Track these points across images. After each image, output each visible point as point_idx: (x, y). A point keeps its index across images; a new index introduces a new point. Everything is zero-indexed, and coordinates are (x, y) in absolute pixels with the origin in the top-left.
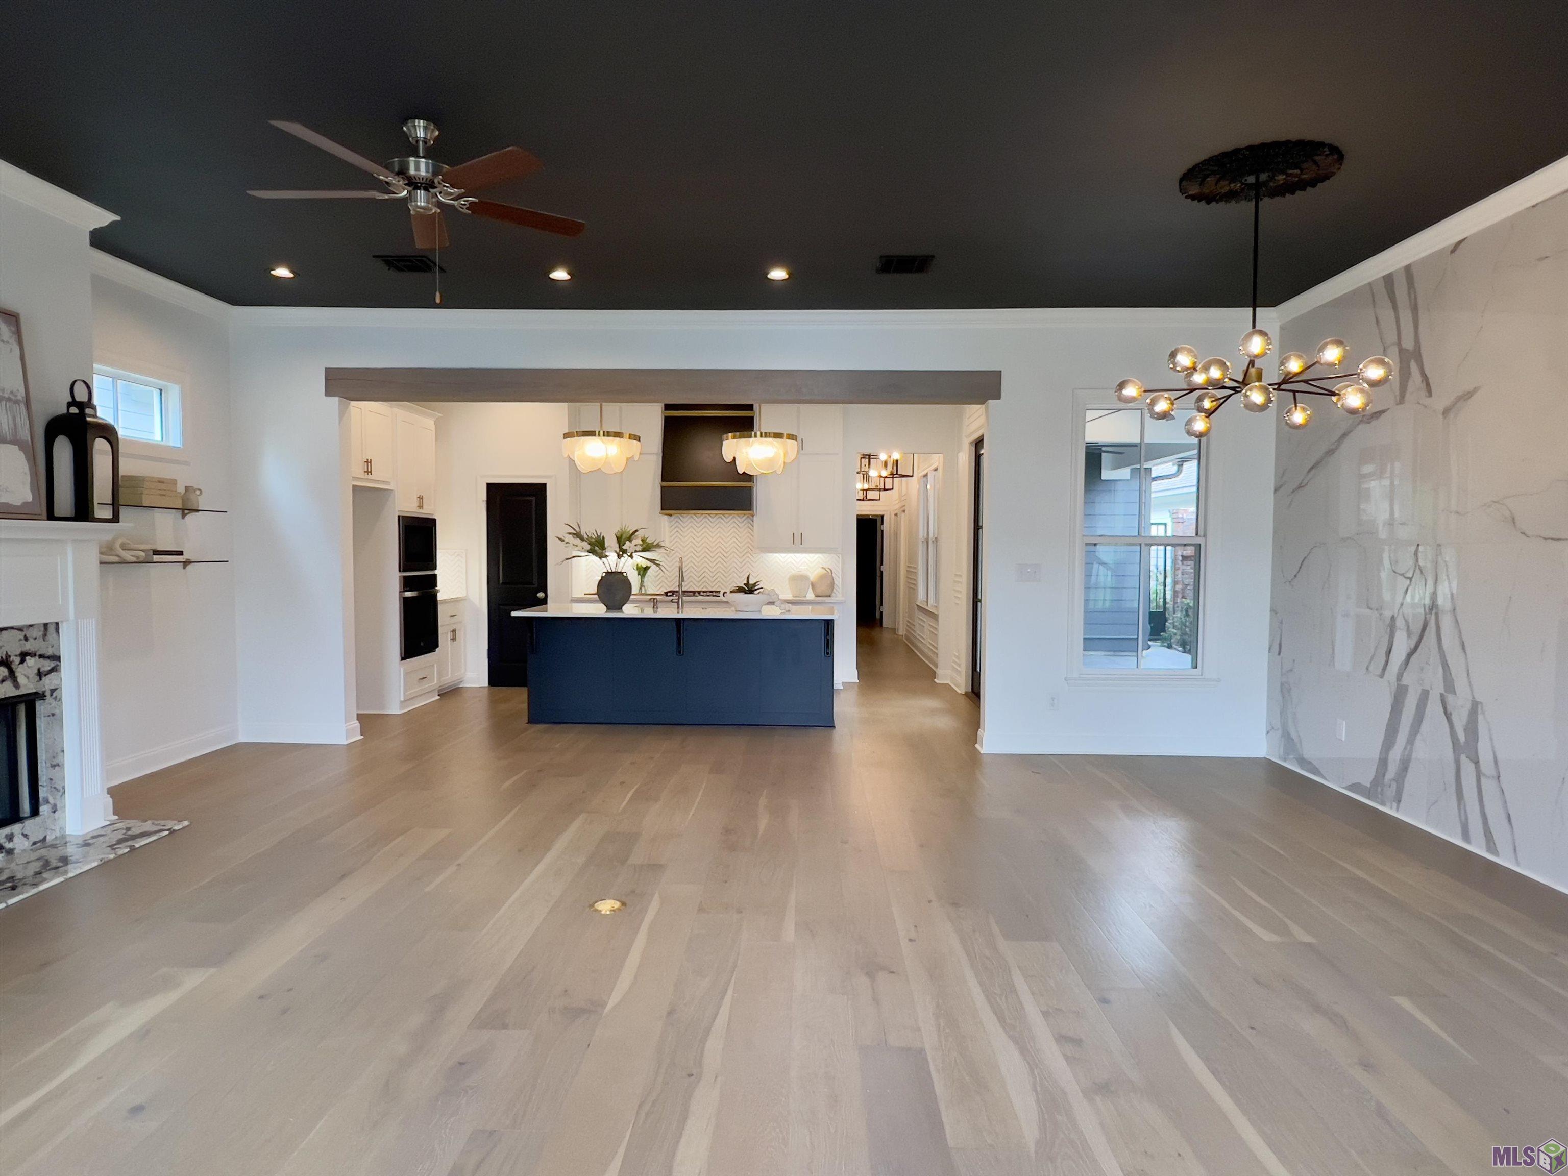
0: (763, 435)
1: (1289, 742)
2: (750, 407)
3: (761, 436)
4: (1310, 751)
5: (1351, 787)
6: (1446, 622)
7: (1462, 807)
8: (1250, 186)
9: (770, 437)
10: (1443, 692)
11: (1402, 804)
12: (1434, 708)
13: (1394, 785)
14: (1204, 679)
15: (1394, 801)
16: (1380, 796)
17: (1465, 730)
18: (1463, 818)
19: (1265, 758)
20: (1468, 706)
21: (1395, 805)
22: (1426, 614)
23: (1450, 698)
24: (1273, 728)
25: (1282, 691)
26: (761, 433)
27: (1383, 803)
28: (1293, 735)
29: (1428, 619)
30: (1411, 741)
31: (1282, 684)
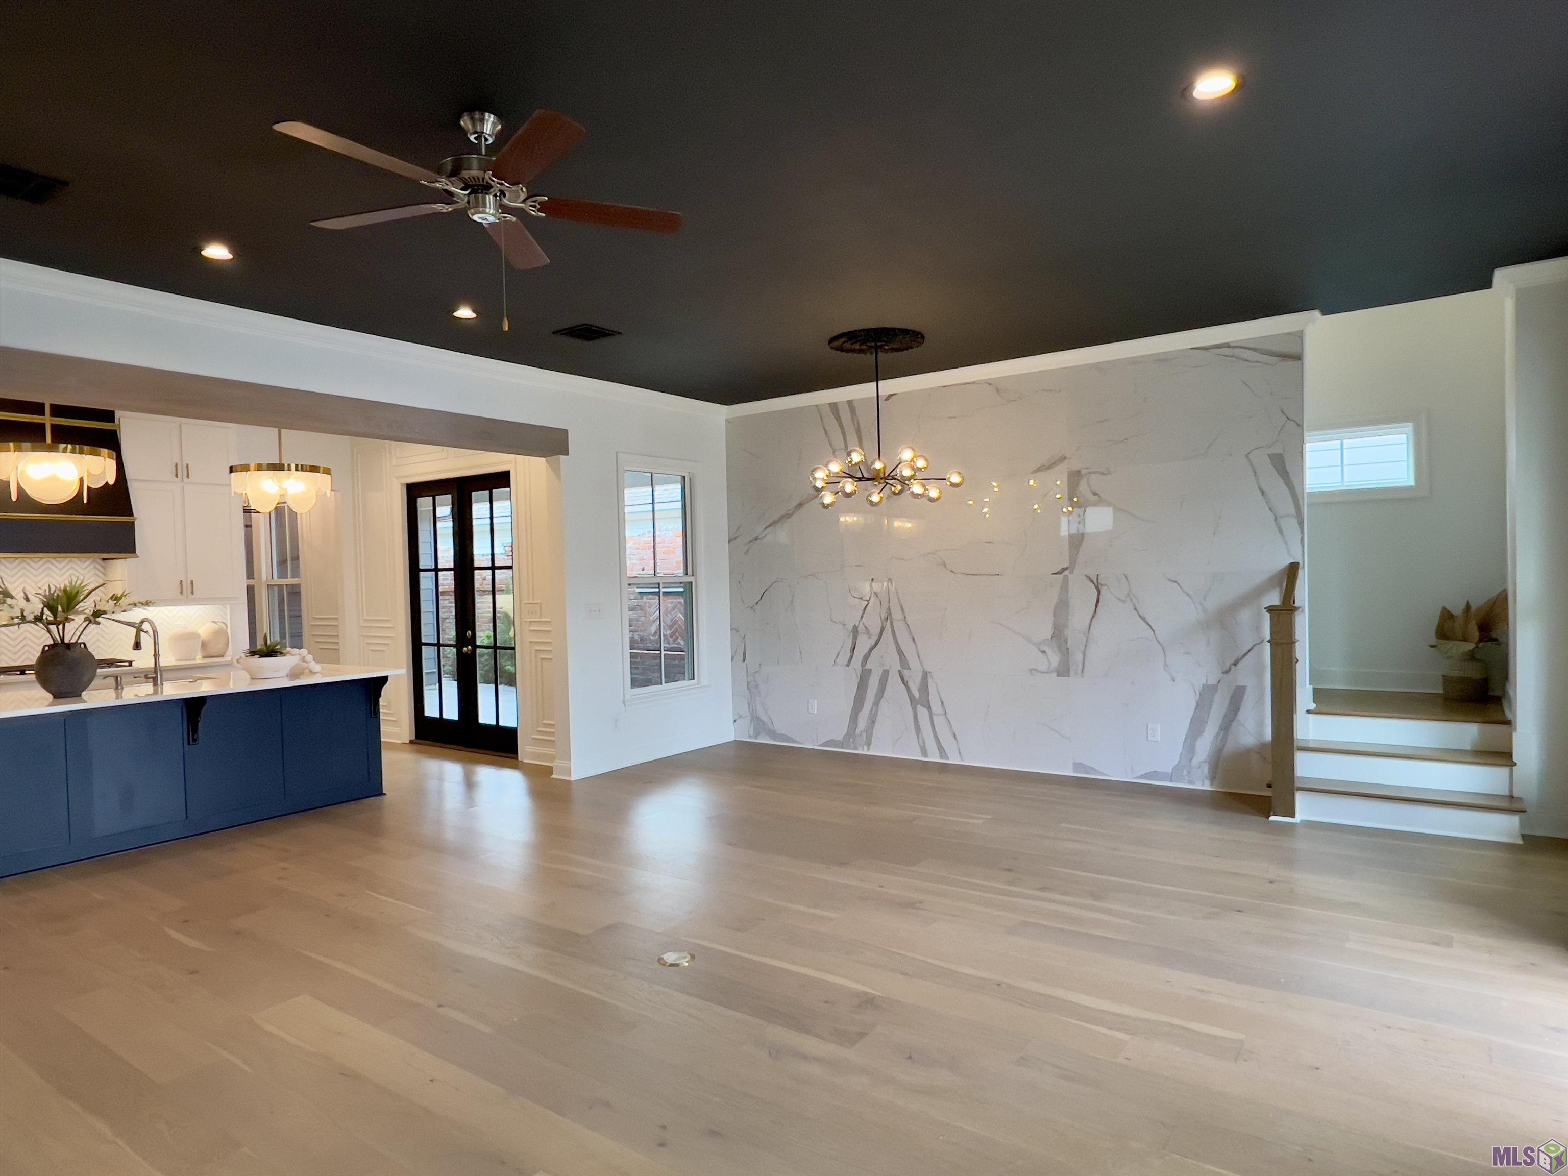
0: (299, 468)
1: (759, 724)
2: (109, 416)
3: (297, 470)
4: (780, 727)
5: (825, 744)
6: (899, 627)
7: (920, 737)
8: (871, 347)
9: (306, 471)
10: (900, 669)
11: (871, 746)
12: (894, 681)
13: (864, 735)
14: (701, 687)
15: (865, 745)
16: (852, 744)
17: (919, 690)
18: (922, 744)
19: (735, 740)
20: (921, 674)
21: (866, 747)
22: (882, 623)
23: (906, 673)
24: (741, 717)
25: (748, 688)
26: (297, 466)
27: (856, 748)
28: (764, 718)
29: (884, 625)
30: (877, 703)
31: (748, 683)
